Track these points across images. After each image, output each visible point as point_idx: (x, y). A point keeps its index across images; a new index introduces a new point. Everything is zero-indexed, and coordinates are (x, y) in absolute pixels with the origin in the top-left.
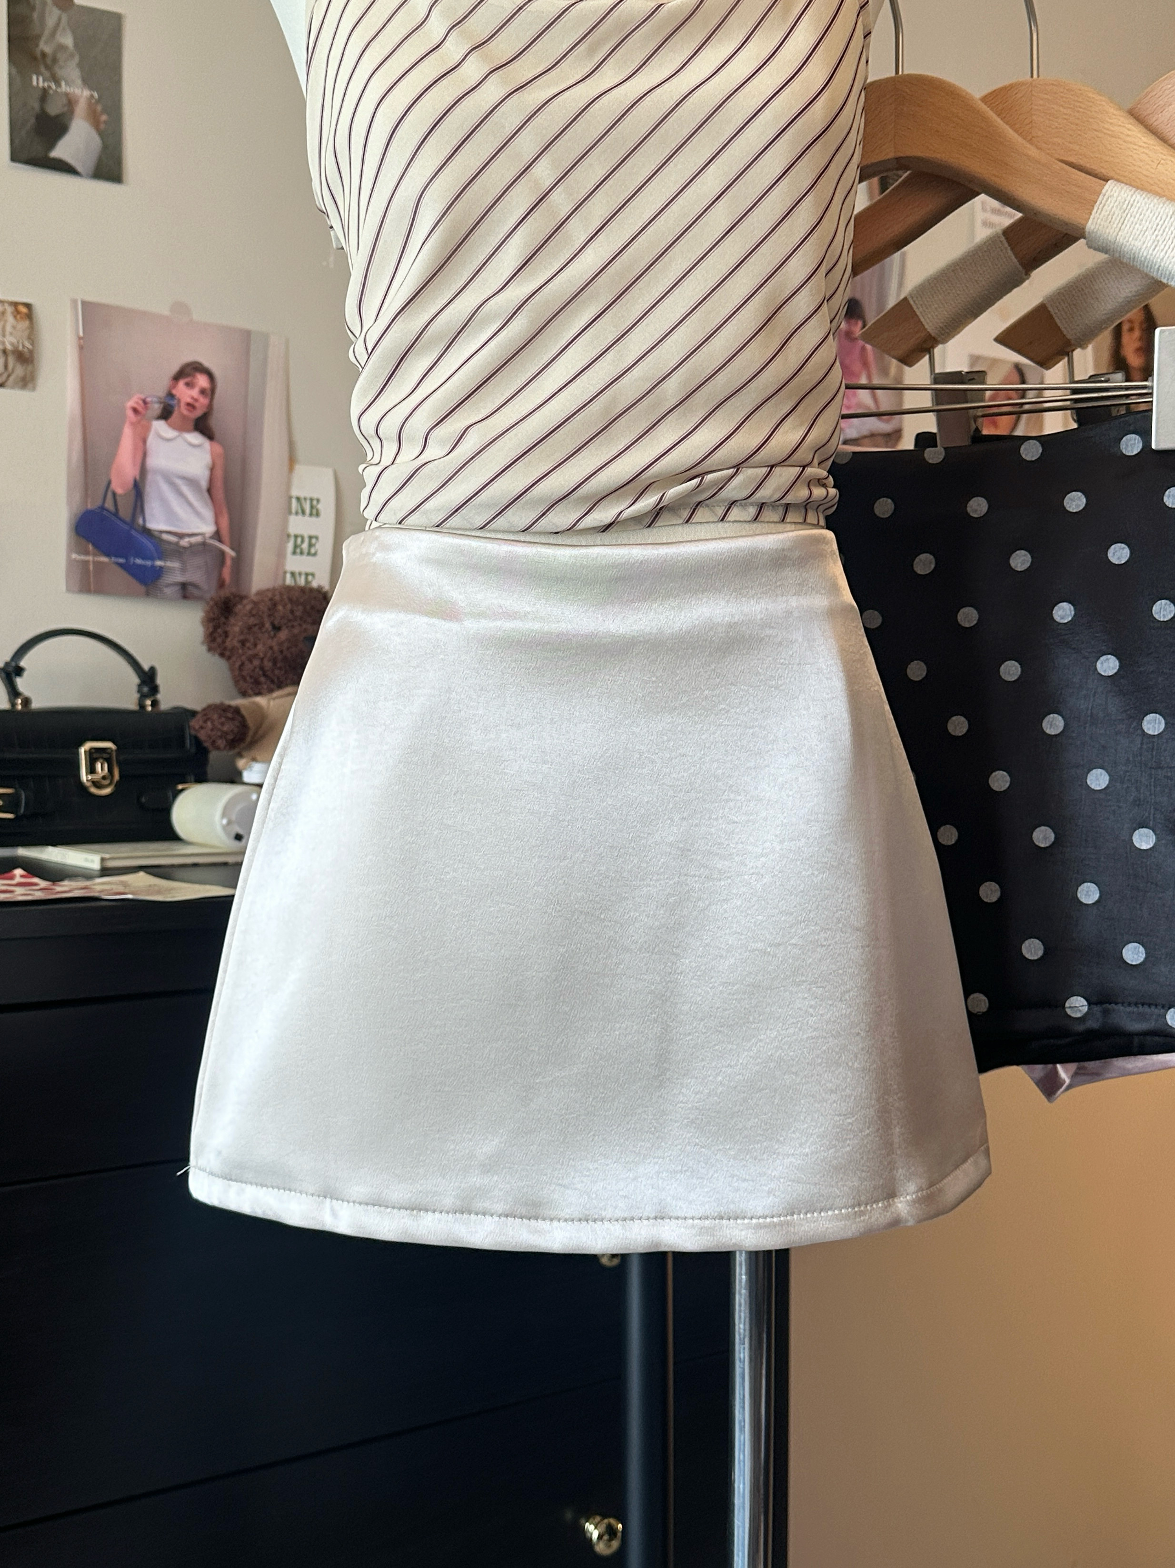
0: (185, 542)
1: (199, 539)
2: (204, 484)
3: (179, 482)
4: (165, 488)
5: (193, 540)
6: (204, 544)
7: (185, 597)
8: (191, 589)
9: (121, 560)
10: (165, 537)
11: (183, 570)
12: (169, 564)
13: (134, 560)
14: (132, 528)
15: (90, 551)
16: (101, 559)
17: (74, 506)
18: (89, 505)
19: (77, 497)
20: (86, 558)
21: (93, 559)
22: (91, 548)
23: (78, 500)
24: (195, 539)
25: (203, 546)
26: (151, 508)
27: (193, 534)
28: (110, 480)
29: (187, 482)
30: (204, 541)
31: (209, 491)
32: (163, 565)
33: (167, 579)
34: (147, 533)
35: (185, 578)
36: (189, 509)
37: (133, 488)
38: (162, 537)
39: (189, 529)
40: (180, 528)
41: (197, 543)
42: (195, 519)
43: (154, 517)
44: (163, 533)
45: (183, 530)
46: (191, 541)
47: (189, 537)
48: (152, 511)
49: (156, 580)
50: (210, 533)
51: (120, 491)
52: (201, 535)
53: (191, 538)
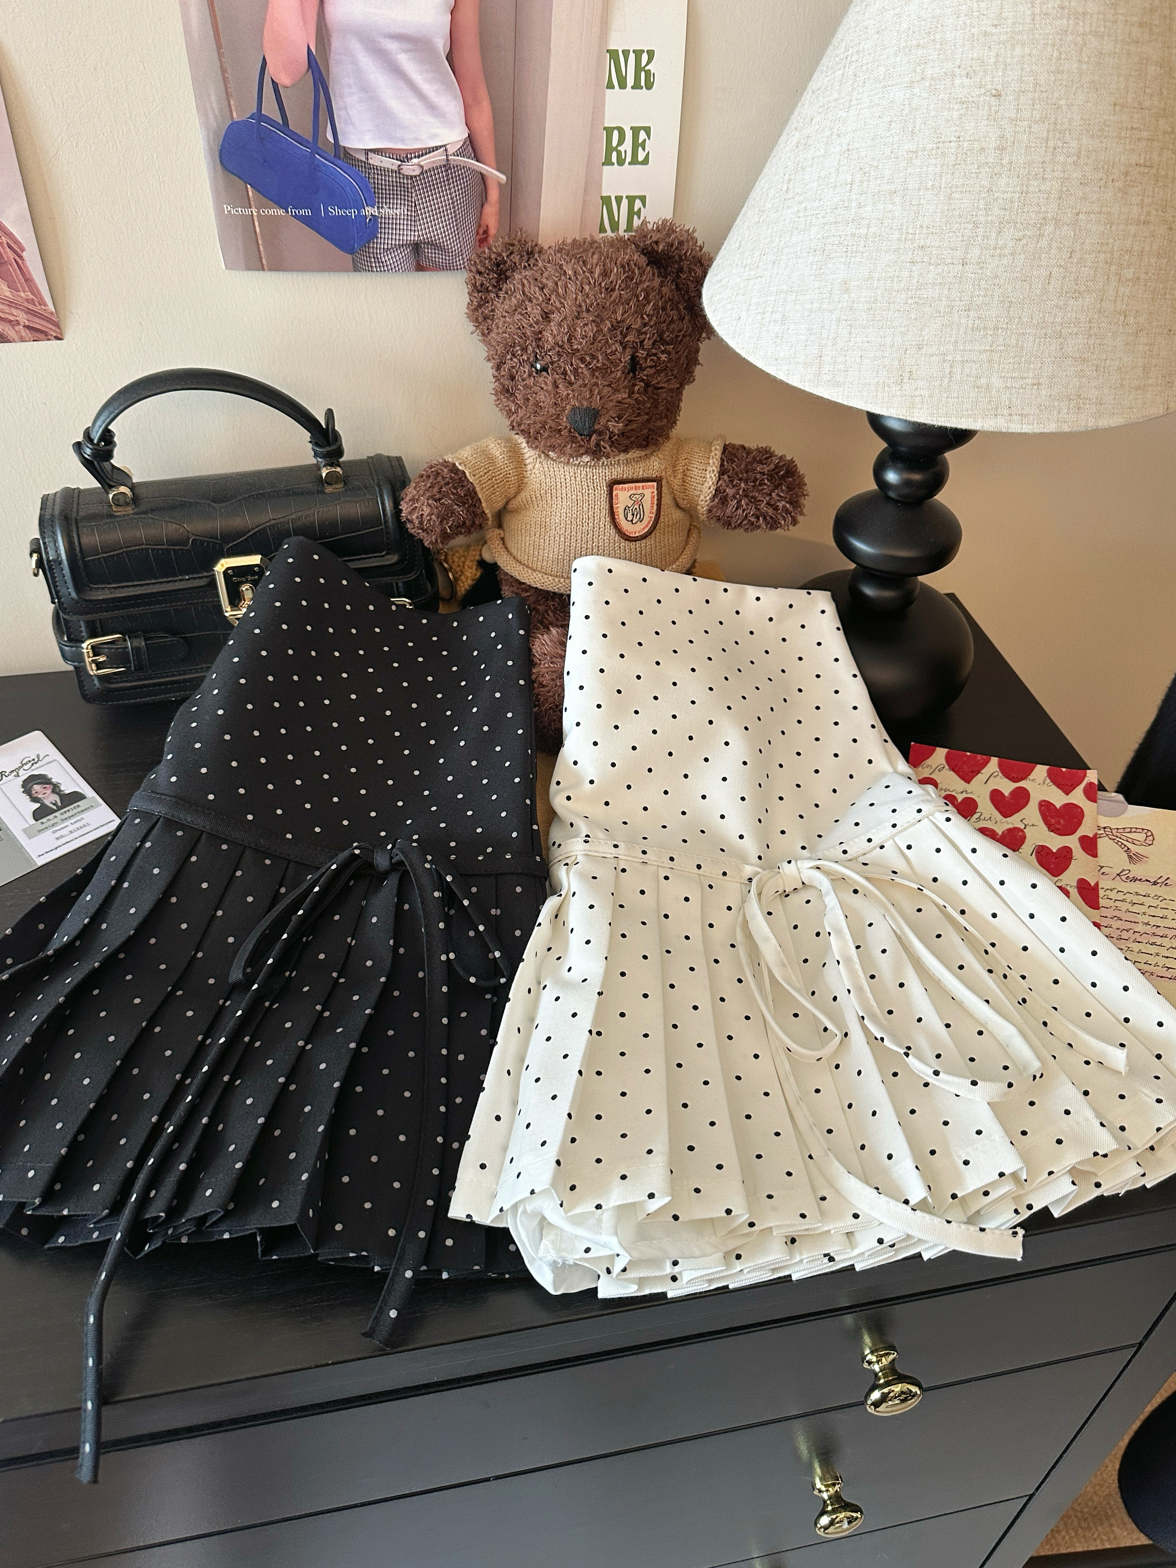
0: (411, 168)
1: (437, 158)
2: (441, 44)
3: (392, 46)
4: (367, 62)
5: (426, 161)
6: (447, 166)
7: (420, 268)
8: (428, 251)
10: (375, 160)
11: (413, 219)
12: (386, 211)
13: (326, 211)
14: (316, 150)
15: (251, 199)
16: (271, 212)
17: (211, 116)
18: (234, 114)
19: (213, 99)
20: (247, 212)
21: (258, 212)
22: (250, 193)
23: (215, 105)
24: (430, 158)
25: (446, 171)
26: (346, 108)
27: (425, 149)
28: (264, 58)
29: (409, 46)
30: (448, 160)
31: (450, 58)
32: (377, 214)
33: (388, 238)
34: (342, 155)
35: (416, 234)
36: (414, 100)
37: (308, 70)
38: (371, 161)
39: (417, 139)
40: (403, 140)
41: (434, 166)
42: (429, 119)
43: (352, 123)
44: (371, 155)
45: (406, 145)
46: (422, 163)
47: (419, 157)
48: (348, 113)
49: (369, 242)
50: (457, 142)
51: (284, 80)
52: (442, 149)
53: (421, 159)
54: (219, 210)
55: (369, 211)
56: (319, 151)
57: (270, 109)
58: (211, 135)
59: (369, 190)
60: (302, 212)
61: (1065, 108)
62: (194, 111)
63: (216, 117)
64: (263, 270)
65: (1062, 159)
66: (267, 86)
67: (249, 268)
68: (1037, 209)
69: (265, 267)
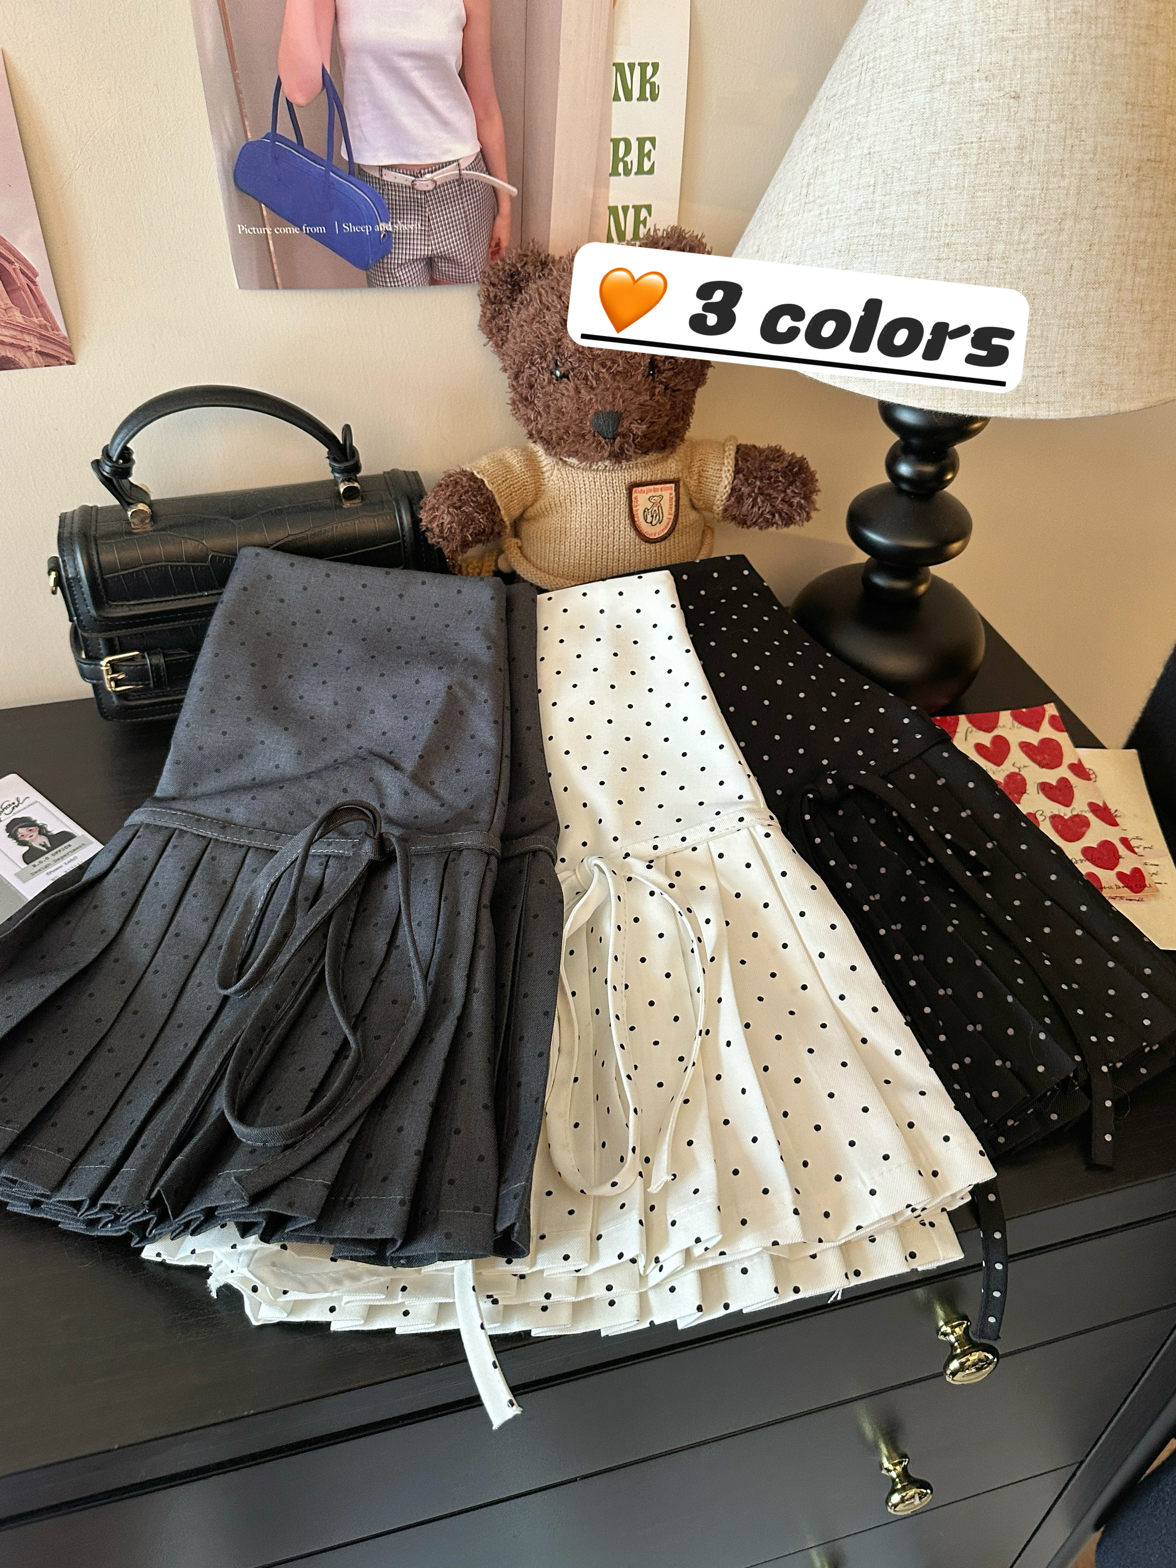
0: (425, 183)
1: (450, 172)
2: (454, 61)
3: (406, 64)
4: (380, 80)
5: (439, 176)
6: (460, 180)
7: (433, 282)
8: (442, 265)
9: (322, 230)
10: (389, 176)
11: (427, 233)
12: (400, 226)
13: (340, 226)
14: (330, 167)
15: (266, 218)
16: (286, 230)
17: (225, 137)
18: (249, 134)
19: (228, 120)
20: (261, 231)
21: (273, 231)
22: (265, 213)
23: (229, 126)
24: (443, 173)
25: (459, 185)
26: (360, 126)
27: (438, 164)
28: (279, 79)
29: (422, 64)
30: (460, 174)
31: (462, 74)
32: (391, 229)
33: (401, 254)
34: (356, 172)
35: (430, 248)
36: (428, 117)
37: (322, 90)
38: (385, 178)
39: (430, 155)
40: (416, 156)
41: (447, 180)
42: (442, 135)
43: (366, 141)
44: (385, 171)
45: (420, 160)
46: (435, 178)
47: (432, 172)
48: (362, 131)
49: (383, 258)
50: (469, 157)
51: (298, 99)
52: (455, 164)
53: (435, 174)
54: (233, 230)
55: (383, 227)
56: (334, 169)
57: (285, 128)
58: (226, 155)
59: (383, 206)
60: (317, 230)
61: (1080, 108)
62: (209, 133)
63: (230, 138)
64: (277, 288)
65: (1079, 156)
66: (282, 104)
67: (263, 286)
68: (1057, 204)
69: (280, 286)
